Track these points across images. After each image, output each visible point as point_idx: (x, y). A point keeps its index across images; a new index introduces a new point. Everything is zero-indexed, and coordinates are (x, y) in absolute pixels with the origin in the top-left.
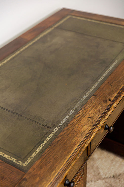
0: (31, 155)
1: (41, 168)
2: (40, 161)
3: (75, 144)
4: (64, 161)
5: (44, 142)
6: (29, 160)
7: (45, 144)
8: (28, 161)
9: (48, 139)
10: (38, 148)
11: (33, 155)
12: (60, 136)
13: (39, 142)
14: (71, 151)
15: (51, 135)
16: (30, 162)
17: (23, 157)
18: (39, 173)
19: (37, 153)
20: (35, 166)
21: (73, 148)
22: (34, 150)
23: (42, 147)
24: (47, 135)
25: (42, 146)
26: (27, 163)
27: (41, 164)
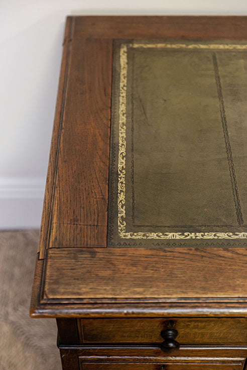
0: (151, 231)
1: (133, 265)
2: (149, 252)
3: (234, 289)
4: (176, 293)
5: (197, 234)
6: (139, 236)
7: (194, 238)
8: (135, 234)
9: (210, 236)
10: (174, 234)
11: (154, 236)
12: (233, 252)
13: (191, 226)
14: (212, 292)
15: (223, 235)
16: (133, 239)
17: (137, 223)
18: (123, 266)
19: (163, 237)
20: (131, 251)
21: (221, 289)
22: (167, 228)
23: (182, 237)
24: (218, 229)
25: (186, 236)
26: (129, 237)
27: (143, 259)
